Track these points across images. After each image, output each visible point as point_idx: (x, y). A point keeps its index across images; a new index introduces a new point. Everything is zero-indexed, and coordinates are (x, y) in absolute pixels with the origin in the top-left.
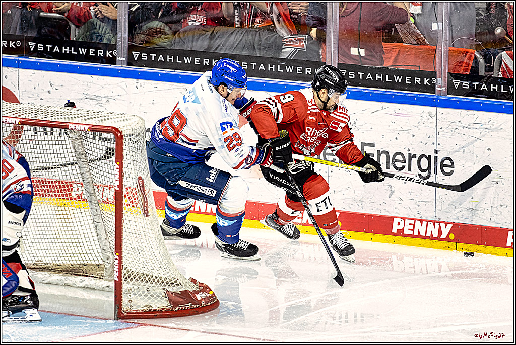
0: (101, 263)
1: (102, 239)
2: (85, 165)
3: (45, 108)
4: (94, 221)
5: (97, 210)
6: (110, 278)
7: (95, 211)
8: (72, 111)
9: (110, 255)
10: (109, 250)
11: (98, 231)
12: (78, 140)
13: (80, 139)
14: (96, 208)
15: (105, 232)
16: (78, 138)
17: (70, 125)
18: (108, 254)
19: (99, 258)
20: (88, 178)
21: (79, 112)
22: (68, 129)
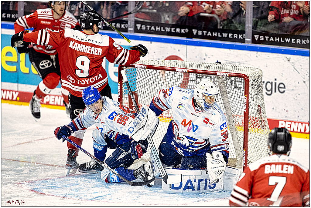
0: (234, 157)
1: (236, 143)
2: (226, 98)
3: (203, 64)
4: (231, 132)
5: (232, 125)
6: (240, 167)
7: (232, 126)
8: (219, 66)
9: (240, 153)
10: (240, 150)
11: (233, 138)
12: (222, 83)
13: (224, 82)
14: (232, 124)
15: (237, 139)
16: (222, 82)
17: (218, 73)
18: (239, 152)
19: (234, 154)
20: (228, 106)
21: (223, 66)
22: (217, 75)
